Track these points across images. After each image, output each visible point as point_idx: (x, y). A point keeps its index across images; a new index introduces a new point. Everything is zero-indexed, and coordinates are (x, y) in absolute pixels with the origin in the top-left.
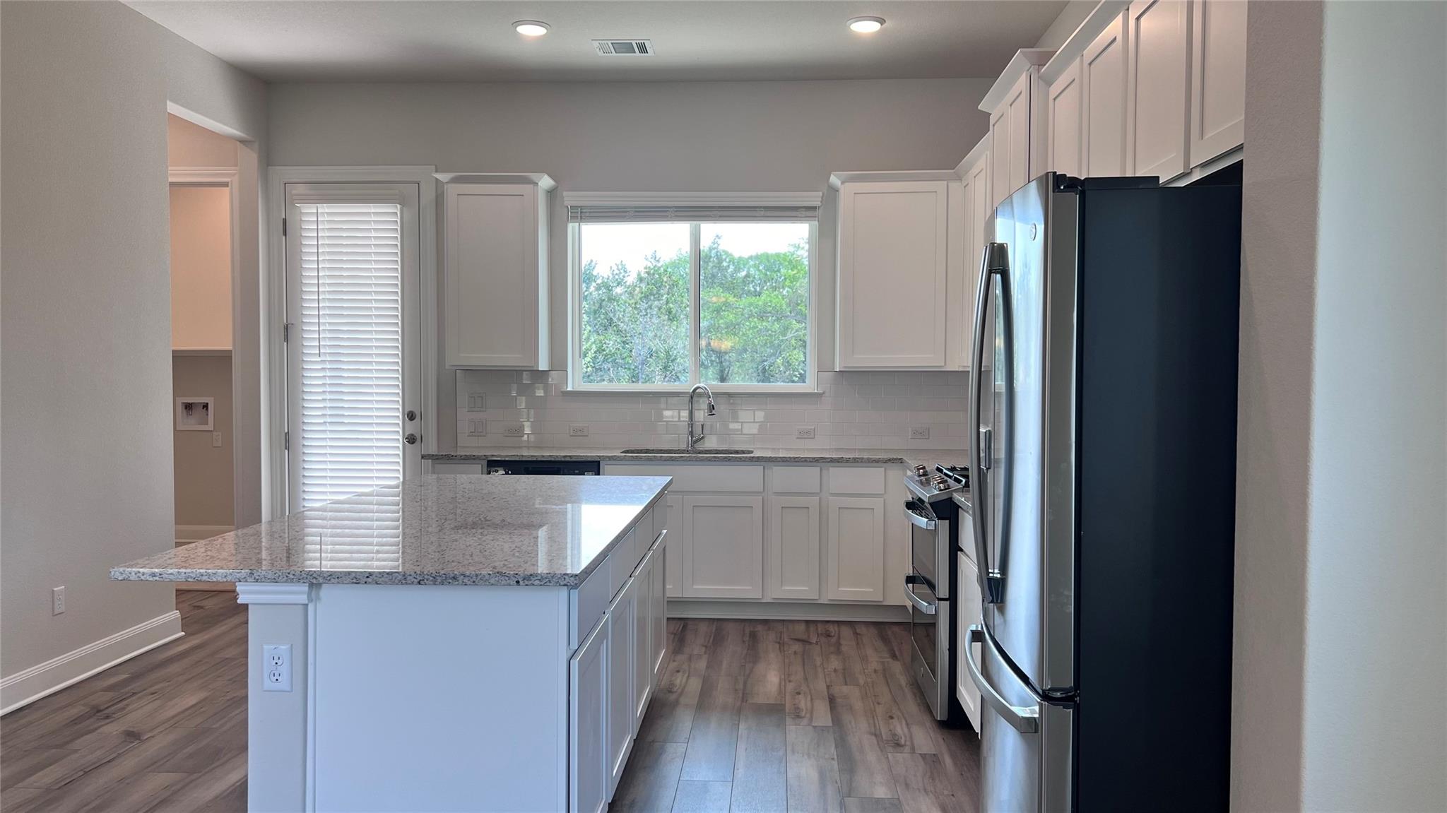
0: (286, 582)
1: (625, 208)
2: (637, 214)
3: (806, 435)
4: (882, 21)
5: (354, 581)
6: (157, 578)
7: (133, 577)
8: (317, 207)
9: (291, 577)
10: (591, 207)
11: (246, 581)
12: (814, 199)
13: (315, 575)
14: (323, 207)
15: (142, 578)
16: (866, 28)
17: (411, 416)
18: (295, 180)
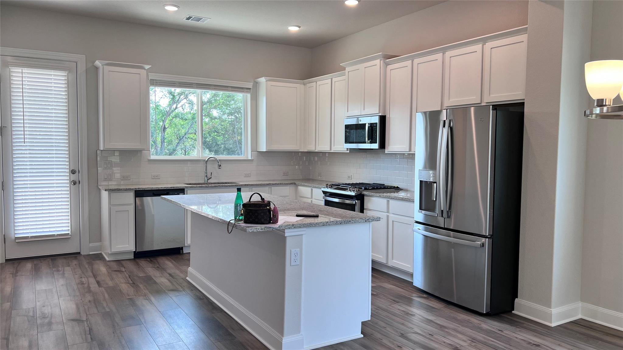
0: (303, 227)
1: (175, 82)
2: (179, 85)
3: (247, 176)
4: (299, 27)
5: (323, 225)
6: (263, 230)
7: (255, 231)
8: (22, 69)
9: (305, 225)
10: (160, 80)
11: (291, 228)
12: (250, 85)
13: (312, 224)
14: (25, 70)
15: (258, 230)
16: (293, 29)
17: (73, 172)
18: (6, 54)
